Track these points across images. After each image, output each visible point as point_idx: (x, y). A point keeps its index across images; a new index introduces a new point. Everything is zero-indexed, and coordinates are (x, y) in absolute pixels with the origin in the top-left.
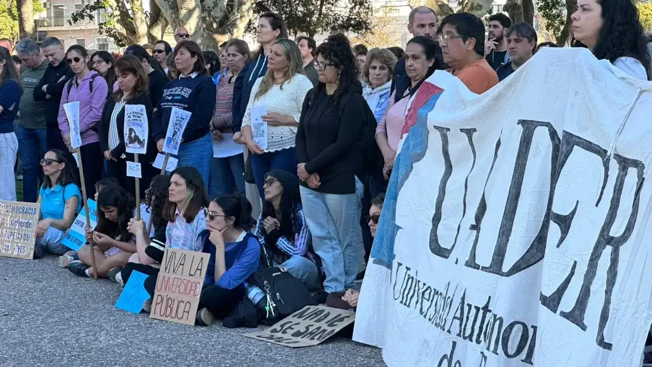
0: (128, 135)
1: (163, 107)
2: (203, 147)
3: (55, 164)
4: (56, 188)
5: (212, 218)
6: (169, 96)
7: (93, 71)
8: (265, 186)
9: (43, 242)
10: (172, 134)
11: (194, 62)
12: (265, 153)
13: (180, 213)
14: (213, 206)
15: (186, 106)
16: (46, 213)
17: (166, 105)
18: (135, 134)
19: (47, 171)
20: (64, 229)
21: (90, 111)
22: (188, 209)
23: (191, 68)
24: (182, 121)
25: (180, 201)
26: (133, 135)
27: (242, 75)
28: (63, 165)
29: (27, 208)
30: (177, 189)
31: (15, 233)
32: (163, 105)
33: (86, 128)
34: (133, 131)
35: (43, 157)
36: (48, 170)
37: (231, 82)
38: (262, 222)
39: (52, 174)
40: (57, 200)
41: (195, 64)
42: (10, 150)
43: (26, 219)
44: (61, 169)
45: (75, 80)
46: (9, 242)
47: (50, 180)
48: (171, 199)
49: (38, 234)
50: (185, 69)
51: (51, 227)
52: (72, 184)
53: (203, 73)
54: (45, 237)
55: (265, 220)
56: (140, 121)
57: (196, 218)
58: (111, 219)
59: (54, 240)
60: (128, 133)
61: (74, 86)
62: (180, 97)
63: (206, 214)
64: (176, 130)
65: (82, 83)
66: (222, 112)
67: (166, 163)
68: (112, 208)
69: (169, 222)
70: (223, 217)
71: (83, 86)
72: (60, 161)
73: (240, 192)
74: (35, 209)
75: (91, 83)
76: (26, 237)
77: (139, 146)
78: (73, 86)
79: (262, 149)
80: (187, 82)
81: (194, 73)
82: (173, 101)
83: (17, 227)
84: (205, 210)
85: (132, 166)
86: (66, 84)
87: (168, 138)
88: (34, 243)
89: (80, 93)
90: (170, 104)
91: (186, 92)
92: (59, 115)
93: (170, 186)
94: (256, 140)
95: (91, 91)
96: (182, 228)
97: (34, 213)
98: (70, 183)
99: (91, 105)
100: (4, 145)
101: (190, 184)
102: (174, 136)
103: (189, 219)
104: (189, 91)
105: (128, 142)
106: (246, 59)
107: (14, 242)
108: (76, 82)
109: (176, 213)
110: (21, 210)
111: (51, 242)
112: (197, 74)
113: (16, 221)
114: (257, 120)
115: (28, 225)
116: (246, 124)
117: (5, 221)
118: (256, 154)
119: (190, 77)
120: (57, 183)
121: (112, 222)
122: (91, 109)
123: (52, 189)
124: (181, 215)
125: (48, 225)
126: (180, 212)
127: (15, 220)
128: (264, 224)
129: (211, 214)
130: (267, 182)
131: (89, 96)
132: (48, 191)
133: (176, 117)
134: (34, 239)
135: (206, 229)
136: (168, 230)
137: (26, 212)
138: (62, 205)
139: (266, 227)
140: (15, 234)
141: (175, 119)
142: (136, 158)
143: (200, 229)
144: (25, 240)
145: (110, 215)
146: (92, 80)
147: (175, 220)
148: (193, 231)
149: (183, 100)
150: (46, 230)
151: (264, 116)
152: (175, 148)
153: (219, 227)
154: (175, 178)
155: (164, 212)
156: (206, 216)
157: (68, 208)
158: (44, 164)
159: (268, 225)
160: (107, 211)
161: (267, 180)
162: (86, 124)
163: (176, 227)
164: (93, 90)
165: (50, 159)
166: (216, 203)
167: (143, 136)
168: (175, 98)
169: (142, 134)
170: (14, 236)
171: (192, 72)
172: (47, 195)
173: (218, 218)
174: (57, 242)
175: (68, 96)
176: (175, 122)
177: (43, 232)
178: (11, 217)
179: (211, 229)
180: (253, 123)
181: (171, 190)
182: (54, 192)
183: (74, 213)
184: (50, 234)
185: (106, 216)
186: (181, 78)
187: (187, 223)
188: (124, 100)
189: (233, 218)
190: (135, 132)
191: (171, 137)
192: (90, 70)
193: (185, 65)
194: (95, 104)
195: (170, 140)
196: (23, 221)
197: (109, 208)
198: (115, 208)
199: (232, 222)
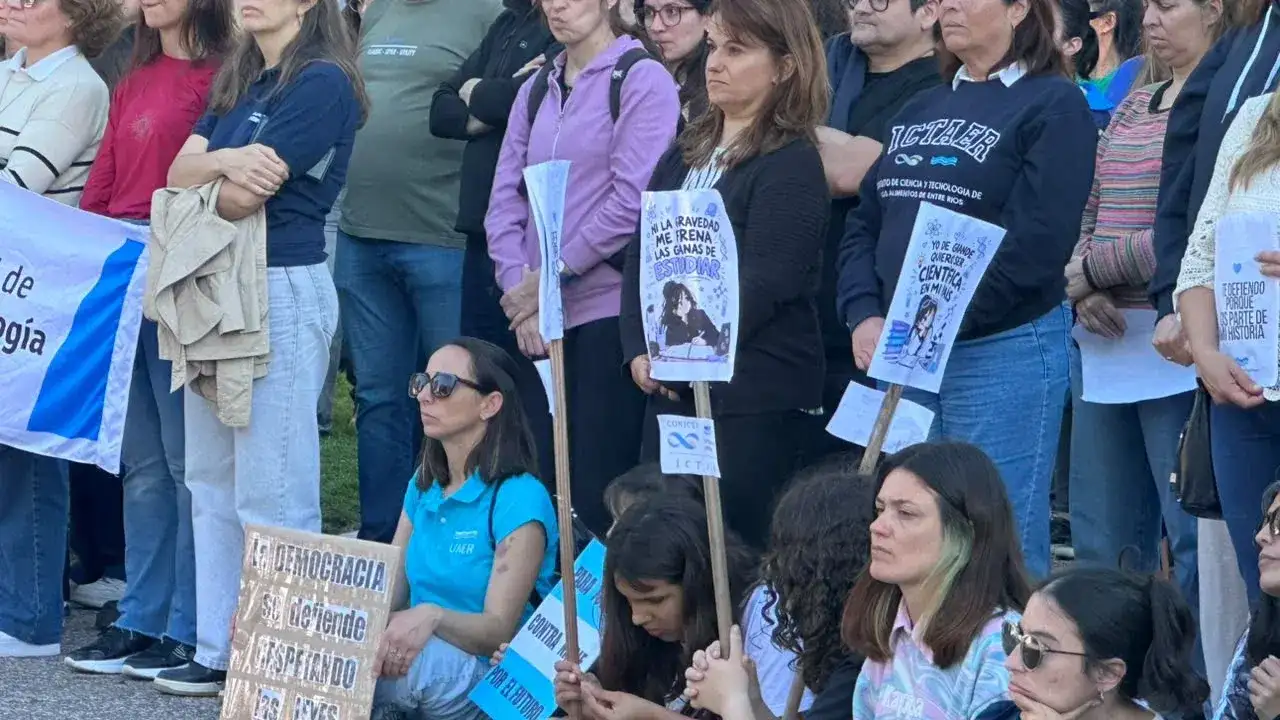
0: (659, 312)
1: (884, 194)
2: (1038, 359)
3: (463, 394)
4: (465, 487)
5: (1033, 659)
6: (910, 151)
7: (626, 37)
8: (1264, 534)
9: (405, 693)
10: (914, 311)
11: (1015, 23)
12: (1267, 402)
13: (912, 626)
14: (1040, 614)
15: (977, 195)
16: (421, 583)
17: (898, 188)
18: (694, 303)
19: (435, 420)
20: (484, 649)
21: (605, 196)
22: (947, 610)
23: (1003, 47)
24: (960, 263)
25: (914, 581)
26: (683, 310)
27: (1198, 87)
28: (494, 403)
29: (350, 561)
30: (903, 530)
31: (301, 653)
32: (887, 189)
33: (590, 259)
34: (684, 295)
35: (422, 366)
36: (438, 417)
37: (1161, 108)
38: (1244, 675)
39: (450, 436)
40: (466, 537)
41: (1019, 31)
42: (306, 335)
43: (347, 605)
44: (486, 416)
45: (559, 71)
46: (279, 684)
47: (441, 457)
48: (879, 569)
49: (384, 663)
50: (977, 49)
51: (439, 642)
52: (526, 476)
53: (1049, 65)
54: (410, 677)
55: (1256, 670)
56: (711, 251)
57: (971, 651)
58: (652, 628)
59: (445, 692)
60: (660, 302)
61: (554, 96)
62: (954, 161)
63: (1009, 644)
64: (933, 294)
65: (583, 85)
66: (1123, 225)
67: (884, 423)
68: (662, 588)
69: (867, 663)
70: (1078, 661)
71: (586, 94)
72: (484, 386)
73: (1175, 542)
74: (381, 567)
75: (616, 84)
76: (342, 674)
77: (711, 351)
78: (548, 95)
79: (1256, 388)
80: (985, 100)
81: (1013, 65)
82: (921, 172)
83: (311, 630)
84: (1007, 627)
85: (684, 432)
86: (523, 86)
87: (895, 323)
88: (369, 697)
89: (573, 121)
90: (912, 183)
91: (980, 141)
92: (491, 203)
93: (876, 517)
94: (1234, 347)
95: (615, 115)
96: (913, 683)
97: (376, 582)
98: (519, 472)
99: (613, 169)
100: (288, 312)
101: (956, 511)
102: (920, 316)
103: (947, 654)
104: (992, 137)
105: (662, 340)
106: (1213, 19)
107: (299, 689)
108: (561, 80)
109: (897, 625)
110: (329, 568)
111: (435, 698)
112: (1023, 72)
113: (307, 607)
114: (1238, 268)
115: (352, 626)
116: (1197, 282)
117: (270, 604)
118: (1231, 406)
119: (998, 80)
120: (468, 469)
121: (657, 640)
122: (612, 188)
123: (451, 492)
124: (916, 634)
125: (425, 632)
126: (913, 623)
127: (306, 602)
128: (1251, 684)
129: (1029, 641)
130: (1272, 518)
131: (605, 136)
132: (434, 498)
133: (936, 244)
134: (370, 685)
135: (1009, 697)
136: (864, 690)
137: (347, 577)
138: (481, 558)
139: (1256, 700)
140: (303, 658)
141: (930, 251)
142: (702, 401)
143: (986, 694)
144: (337, 683)
145: (654, 616)
146: (618, 74)
147: (891, 656)
148: (958, 701)
149: (964, 172)
150: (417, 650)
151: (1268, 256)
152: (928, 365)
153: (1060, 697)
154: (899, 485)
155: (846, 623)
156: (1009, 651)
157: (504, 568)
158: (424, 394)
159: (1267, 693)
160: (642, 596)
161: (1272, 509)
162: (587, 243)
163: (894, 679)
164: (623, 113)
165: (447, 377)
166: (1052, 602)
167: (723, 314)
168: (934, 161)
169: (720, 302)
170: (299, 662)
171: (1005, 62)
172: (430, 515)
173: (1055, 664)
174: (456, 701)
175: (529, 131)
176: (928, 263)
177: (403, 659)
178: (293, 587)
179: (1026, 702)
180: (1221, 280)
181: (880, 534)
182: (453, 504)
183: (528, 594)
184: (429, 665)
185: (637, 619)
186: (963, 82)
187: (937, 670)
188: (720, 159)
189: (1119, 666)
190: (690, 298)
191: (911, 322)
192: (618, 35)
193: (978, 35)
194: (626, 168)
195: (902, 335)
196: (338, 610)
197: (651, 589)
198: (674, 590)
199: (1110, 683)
